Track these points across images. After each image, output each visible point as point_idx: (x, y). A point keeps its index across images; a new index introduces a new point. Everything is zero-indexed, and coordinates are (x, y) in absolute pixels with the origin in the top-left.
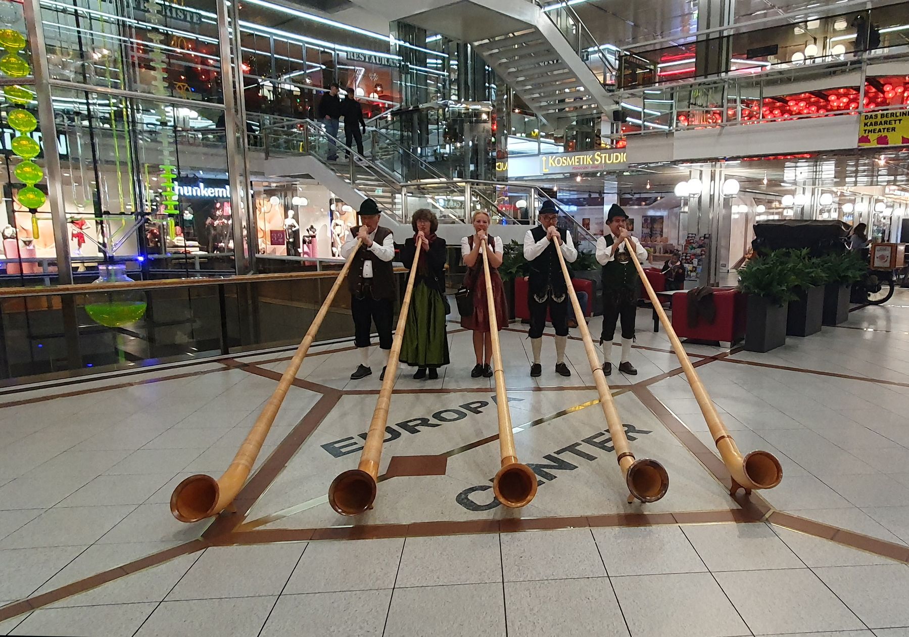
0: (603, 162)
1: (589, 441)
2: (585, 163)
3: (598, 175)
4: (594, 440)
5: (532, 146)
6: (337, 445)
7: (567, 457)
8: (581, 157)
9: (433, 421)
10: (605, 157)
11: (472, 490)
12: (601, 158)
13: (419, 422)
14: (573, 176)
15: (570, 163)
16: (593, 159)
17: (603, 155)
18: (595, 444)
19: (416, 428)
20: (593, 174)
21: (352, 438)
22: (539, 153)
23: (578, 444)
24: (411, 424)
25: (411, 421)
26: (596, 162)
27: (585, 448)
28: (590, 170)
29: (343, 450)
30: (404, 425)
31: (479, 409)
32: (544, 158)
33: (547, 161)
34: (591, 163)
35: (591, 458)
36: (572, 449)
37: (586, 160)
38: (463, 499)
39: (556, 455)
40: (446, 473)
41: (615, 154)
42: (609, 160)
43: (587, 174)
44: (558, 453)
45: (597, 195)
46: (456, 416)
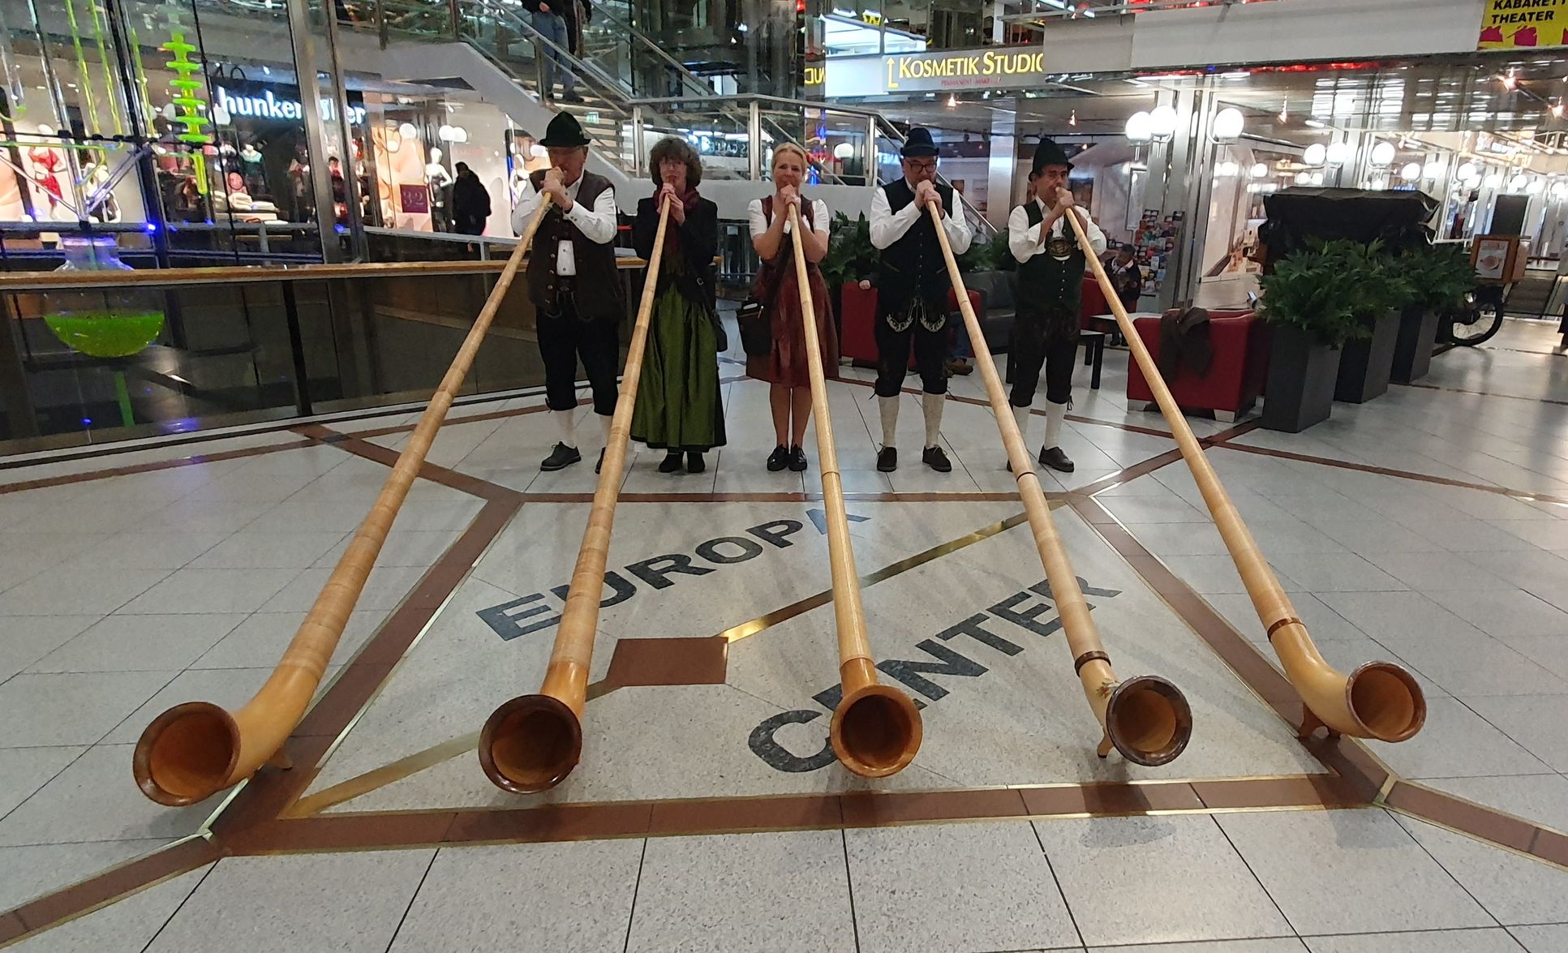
0: (999, 71)
1: (1002, 610)
2: (965, 73)
3: (986, 96)
4: (1012, 609)
5: (869, 38)
6: (509, 612)
7: (963, 646)
8: (959, 61)
9: (697, 561)
10: (1003, 61)
11: (781, 720)
12: (995, 62)
13: (672, 563)
14: (942, 96)
15: (938, 73)
16: (980, 66)
17: (999, 58)
18: (1014, 618)
19: (664, 575)
20: (975, 95)
21: (539, 596)
22: (882, 53)
23: (980, 618)
24: (654, 567)
25: (655, 561)
26: (985, 72)
27: (995, 626)
28: (973, 86)
29: (522, 623)
30: (640, 570)
31: (785, 538)
32: (891, 61)
33: (897, 65)
34: (976, 72)
35: (1011, 649)
36: (970, 627)
37: (966, 66)
38: (763, 743)
39: (941, 642)
40: (727, 681)
41: (1020, 56)
42: (1010, 68)
43: (964, 95)
44: (946, 635)
45: (979, 138)
46: (742, 552)
